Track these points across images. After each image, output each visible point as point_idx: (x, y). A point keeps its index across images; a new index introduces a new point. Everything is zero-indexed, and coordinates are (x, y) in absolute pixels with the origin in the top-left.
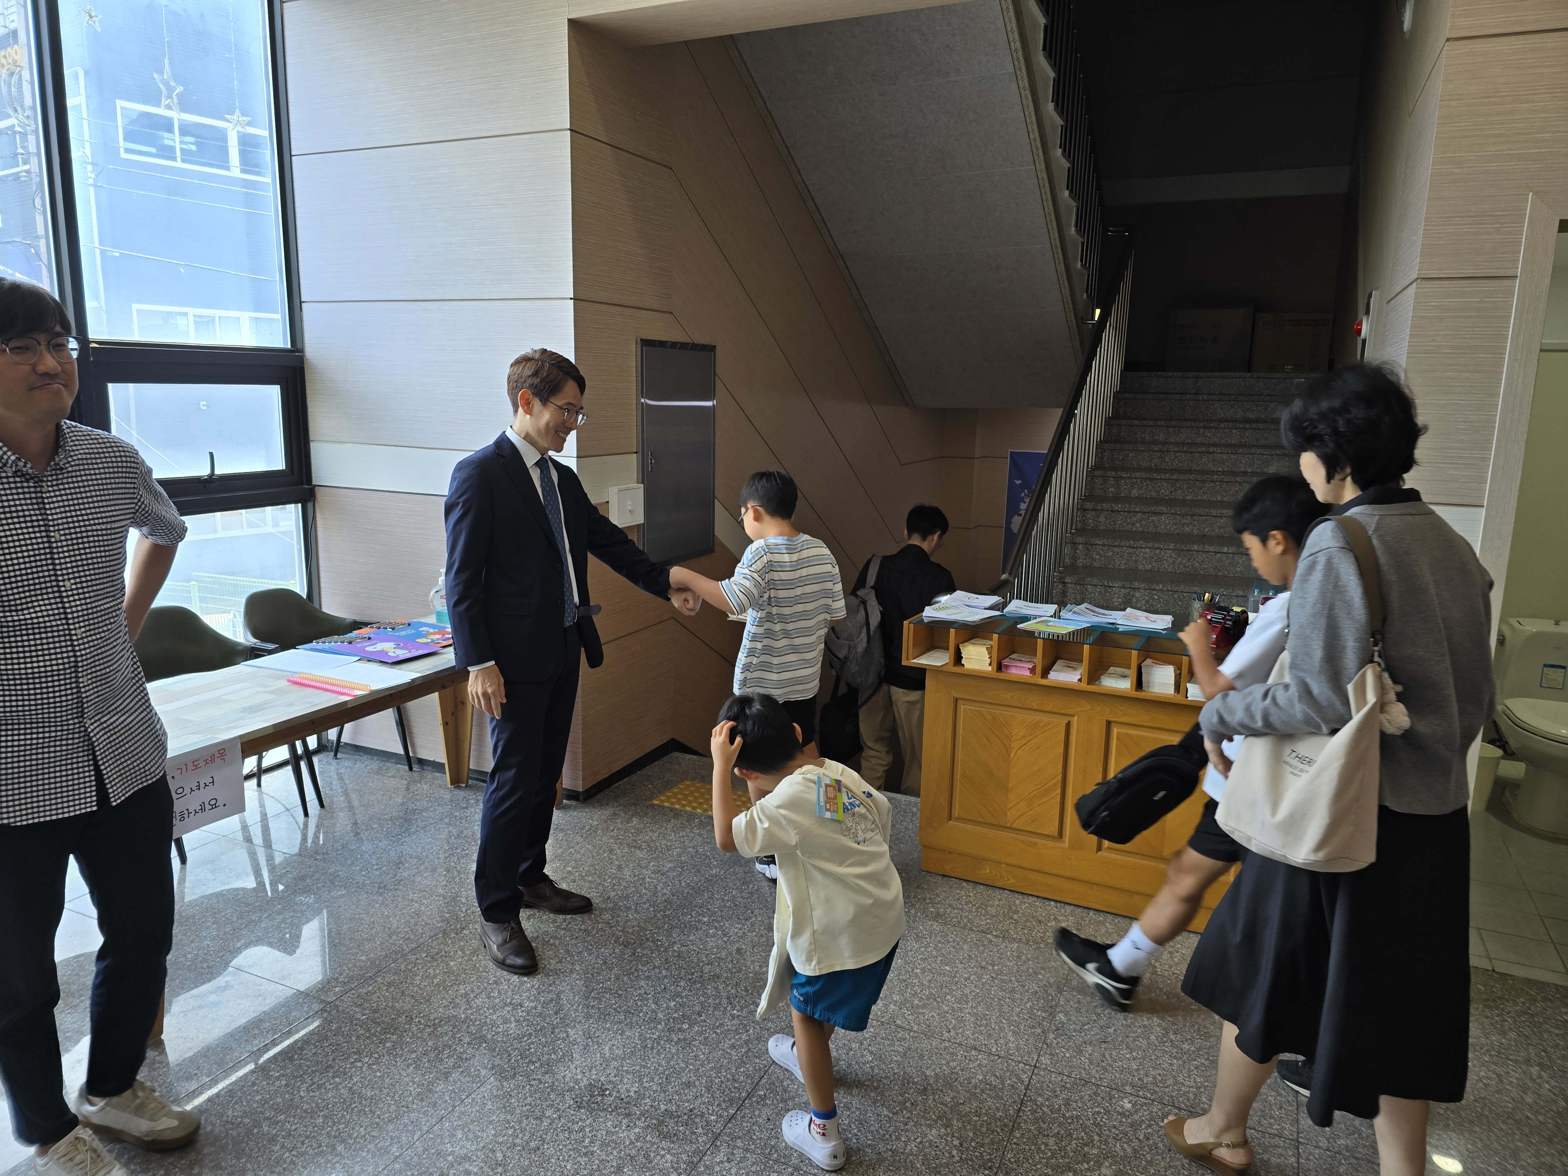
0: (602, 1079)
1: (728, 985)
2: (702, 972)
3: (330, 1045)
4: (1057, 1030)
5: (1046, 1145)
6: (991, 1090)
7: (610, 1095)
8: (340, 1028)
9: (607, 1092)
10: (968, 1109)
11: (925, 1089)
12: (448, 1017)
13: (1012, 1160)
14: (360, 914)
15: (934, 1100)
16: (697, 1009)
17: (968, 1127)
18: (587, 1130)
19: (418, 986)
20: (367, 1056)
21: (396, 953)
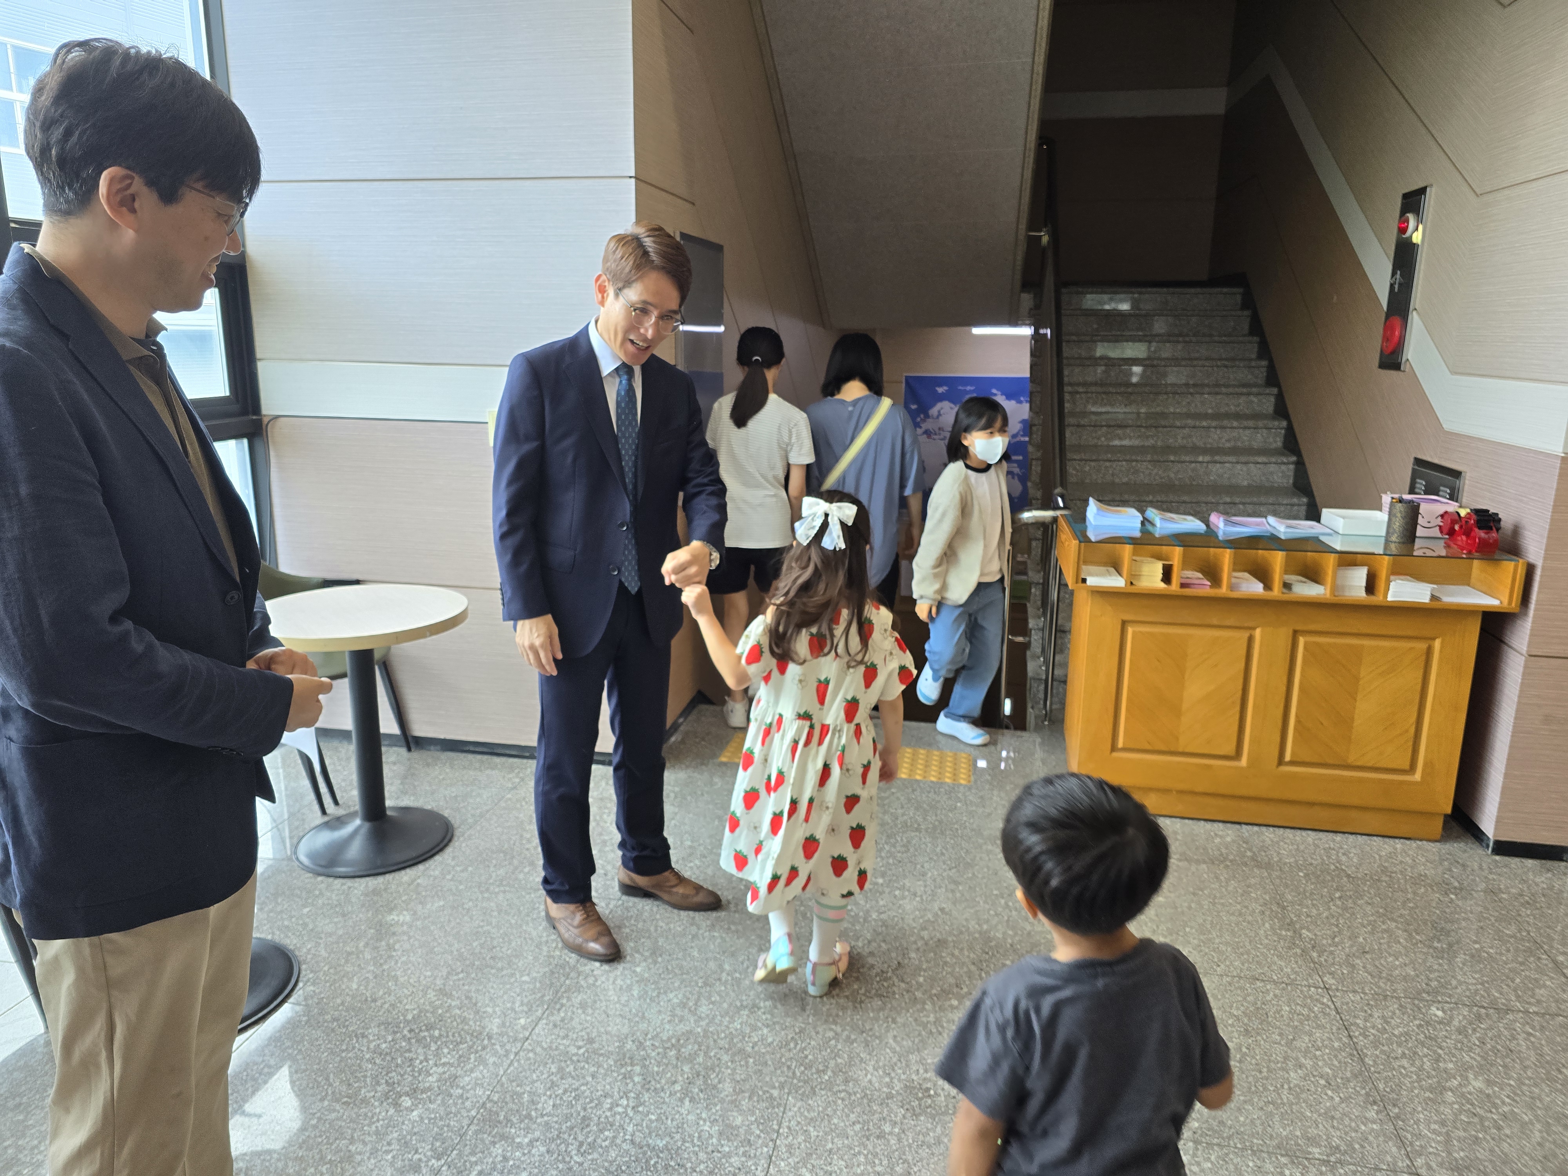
0: (914, 1077)
1: (962, 950)
2: (923, 938)
3: (565, 1091)
4: (1314, 947)
5: (1405, 1068)
6: (1308, 1020)
7: (935, 1093)
8: (561, 1070)
9: (932, 1092)
10: (1304, 1045)
11: (1246, 1030)
12: (683, 1034)
13: (1388, 1090)
14: (482, 927)
15: (1265, 1041)
16: (952, 980)
17: (1320, 1063)
18: (946, 1140)
19: (619, 1002)
20: (622, 1098)
21: (562, 967)
